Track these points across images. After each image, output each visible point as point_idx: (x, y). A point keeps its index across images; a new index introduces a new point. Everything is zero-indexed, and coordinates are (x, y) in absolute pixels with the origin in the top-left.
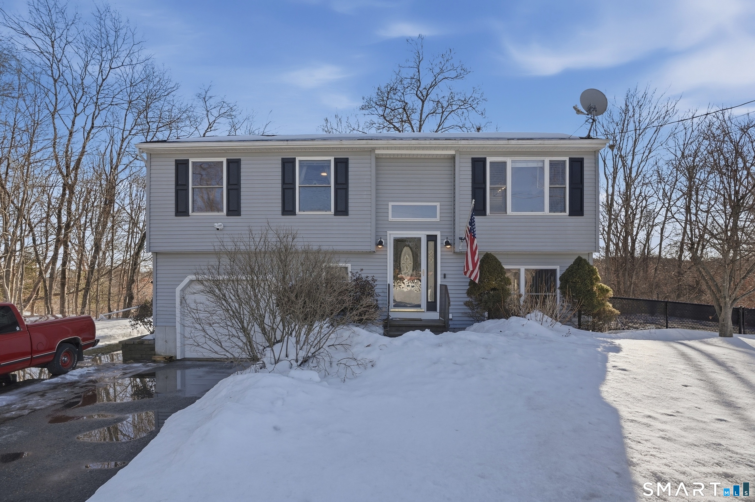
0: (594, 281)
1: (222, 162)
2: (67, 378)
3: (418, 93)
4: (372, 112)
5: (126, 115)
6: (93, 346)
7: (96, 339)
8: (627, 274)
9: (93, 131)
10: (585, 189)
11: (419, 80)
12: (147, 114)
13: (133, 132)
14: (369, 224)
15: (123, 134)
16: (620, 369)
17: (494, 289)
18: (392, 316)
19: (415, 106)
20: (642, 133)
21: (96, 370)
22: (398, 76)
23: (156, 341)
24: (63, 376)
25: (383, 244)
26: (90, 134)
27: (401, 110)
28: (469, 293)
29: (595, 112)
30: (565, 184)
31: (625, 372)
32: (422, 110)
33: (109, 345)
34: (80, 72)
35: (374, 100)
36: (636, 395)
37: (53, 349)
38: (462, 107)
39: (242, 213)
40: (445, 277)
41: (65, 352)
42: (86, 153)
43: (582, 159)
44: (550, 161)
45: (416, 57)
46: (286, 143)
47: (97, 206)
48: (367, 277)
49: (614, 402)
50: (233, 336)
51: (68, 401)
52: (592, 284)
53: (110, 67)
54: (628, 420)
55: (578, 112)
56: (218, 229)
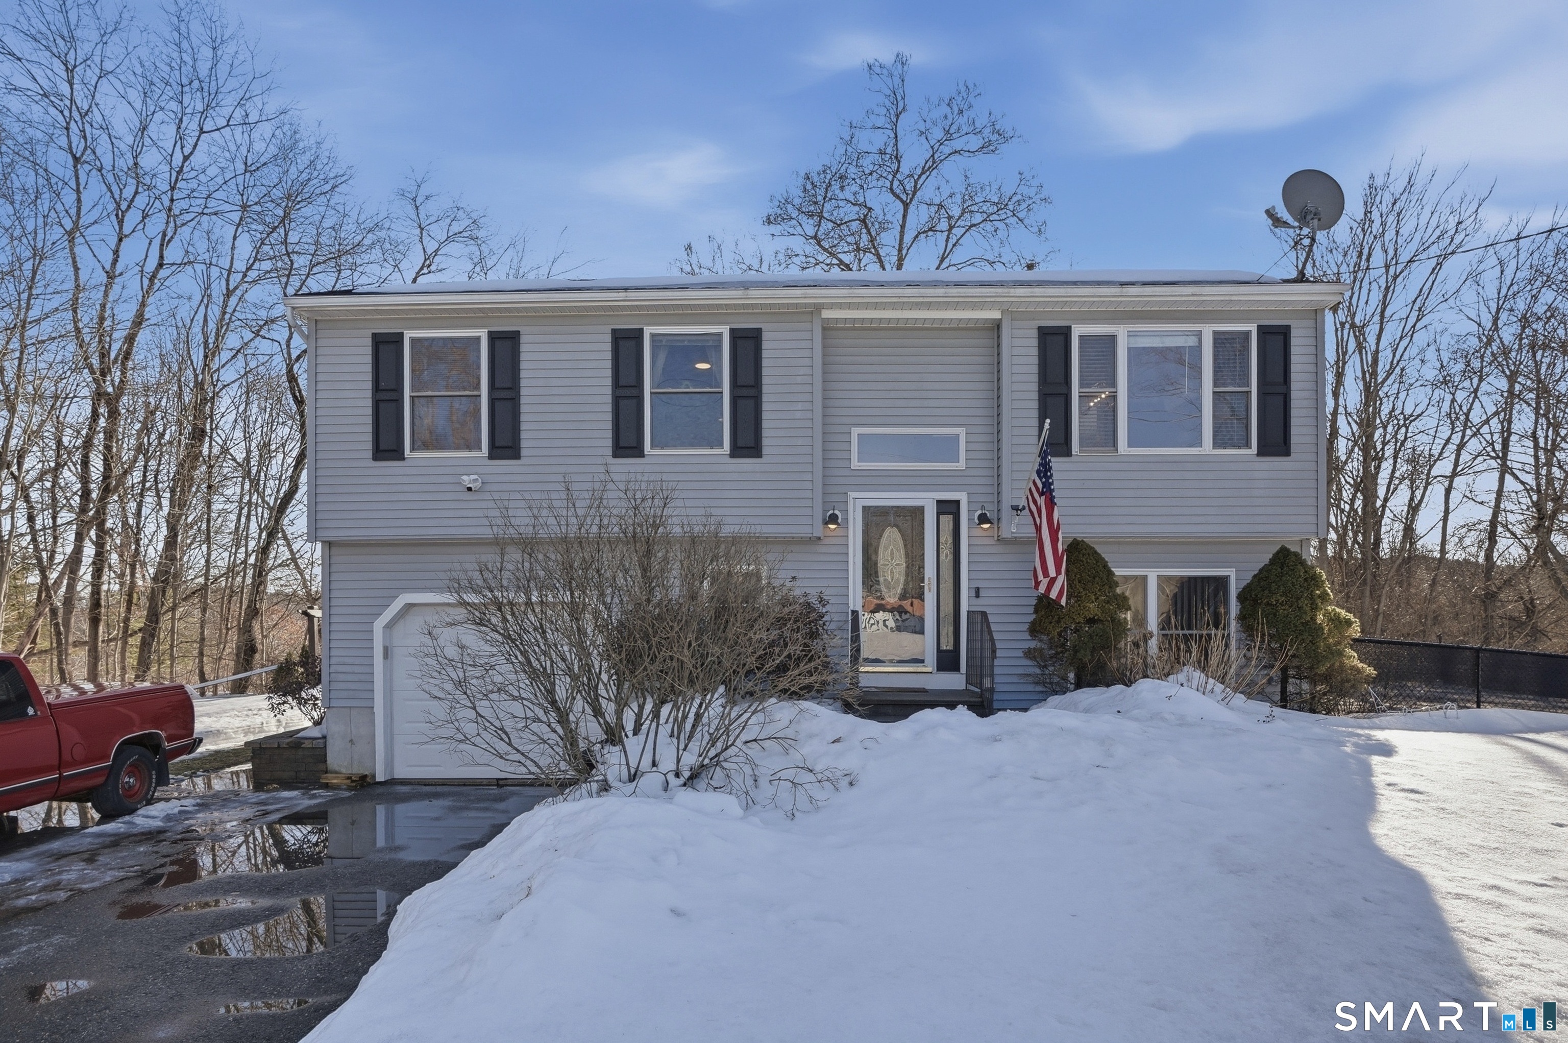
0: (1319, 602)
1: (478, 339)
2: (138, 822)
3: (895, 186)
4: (791, 231)
5: (235, 238)
6: (190, 753)
7: (195, 736)
8: (1368, 593)
9: (163, 273)
10: (1294, 395)
11: (896, 157)
12: (286, 235)
13: (252, 275)
14: (809, 477)
15: (227, 281)
16: (1403, 790)
17: (1091, 621)
18: (864, 682)
19: (889, 217)
20: (1400, 273)
21: (198, 805)
22: (850, 149)
23: (330, 742)
24: (127, 818)
25: (839, 521)
26: (156, 281)
27: (855, 225)
28: (1034, 630)
29: (1316, 221)
30: (1248, 384)
31: (1417, 796)
32: (903, 227)
33: (217, 752)
34: (130, 140)
35: (797, 201)
36: (1453, 843)
37: (105, 757)
38: (994, 217)
39: (523, 452)
40: (977, 595)
41: (130, 765)
42: (147, 323)
43: (1288, 328)
44: (1215, 333)
45: (888, 104)
46: (622, 295)
47: (170, 443)
48: (806, 595)
49: (1407, 858)
50: (538, 720)
51: (149, 871)
52: (1315, 608)
53: (201, 129)
54: (1450, 893)
55: (1277, 222)
56: (470, 489)
